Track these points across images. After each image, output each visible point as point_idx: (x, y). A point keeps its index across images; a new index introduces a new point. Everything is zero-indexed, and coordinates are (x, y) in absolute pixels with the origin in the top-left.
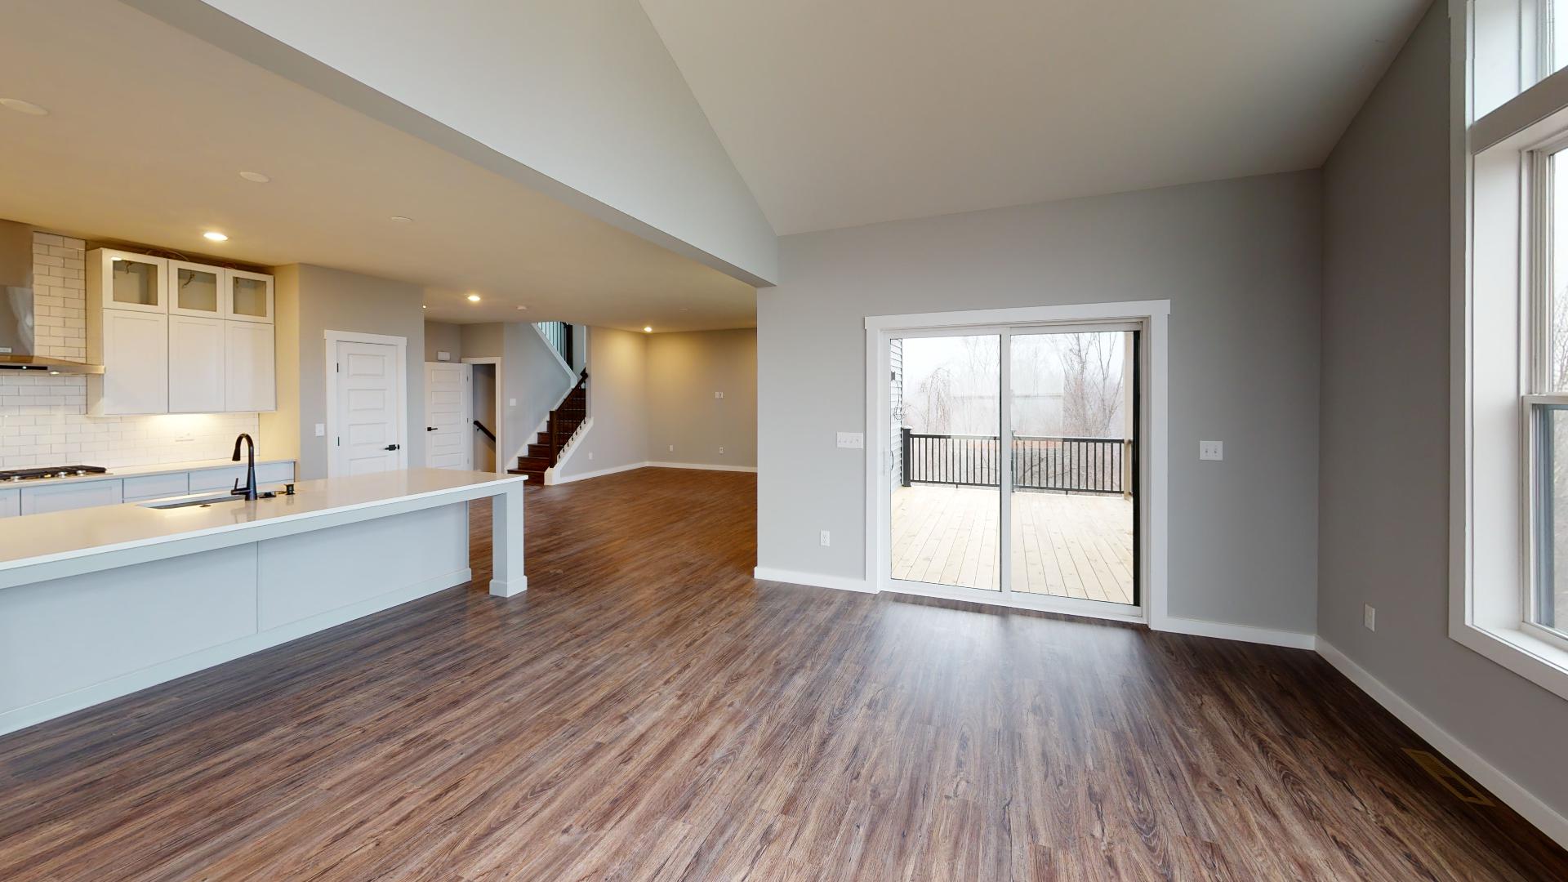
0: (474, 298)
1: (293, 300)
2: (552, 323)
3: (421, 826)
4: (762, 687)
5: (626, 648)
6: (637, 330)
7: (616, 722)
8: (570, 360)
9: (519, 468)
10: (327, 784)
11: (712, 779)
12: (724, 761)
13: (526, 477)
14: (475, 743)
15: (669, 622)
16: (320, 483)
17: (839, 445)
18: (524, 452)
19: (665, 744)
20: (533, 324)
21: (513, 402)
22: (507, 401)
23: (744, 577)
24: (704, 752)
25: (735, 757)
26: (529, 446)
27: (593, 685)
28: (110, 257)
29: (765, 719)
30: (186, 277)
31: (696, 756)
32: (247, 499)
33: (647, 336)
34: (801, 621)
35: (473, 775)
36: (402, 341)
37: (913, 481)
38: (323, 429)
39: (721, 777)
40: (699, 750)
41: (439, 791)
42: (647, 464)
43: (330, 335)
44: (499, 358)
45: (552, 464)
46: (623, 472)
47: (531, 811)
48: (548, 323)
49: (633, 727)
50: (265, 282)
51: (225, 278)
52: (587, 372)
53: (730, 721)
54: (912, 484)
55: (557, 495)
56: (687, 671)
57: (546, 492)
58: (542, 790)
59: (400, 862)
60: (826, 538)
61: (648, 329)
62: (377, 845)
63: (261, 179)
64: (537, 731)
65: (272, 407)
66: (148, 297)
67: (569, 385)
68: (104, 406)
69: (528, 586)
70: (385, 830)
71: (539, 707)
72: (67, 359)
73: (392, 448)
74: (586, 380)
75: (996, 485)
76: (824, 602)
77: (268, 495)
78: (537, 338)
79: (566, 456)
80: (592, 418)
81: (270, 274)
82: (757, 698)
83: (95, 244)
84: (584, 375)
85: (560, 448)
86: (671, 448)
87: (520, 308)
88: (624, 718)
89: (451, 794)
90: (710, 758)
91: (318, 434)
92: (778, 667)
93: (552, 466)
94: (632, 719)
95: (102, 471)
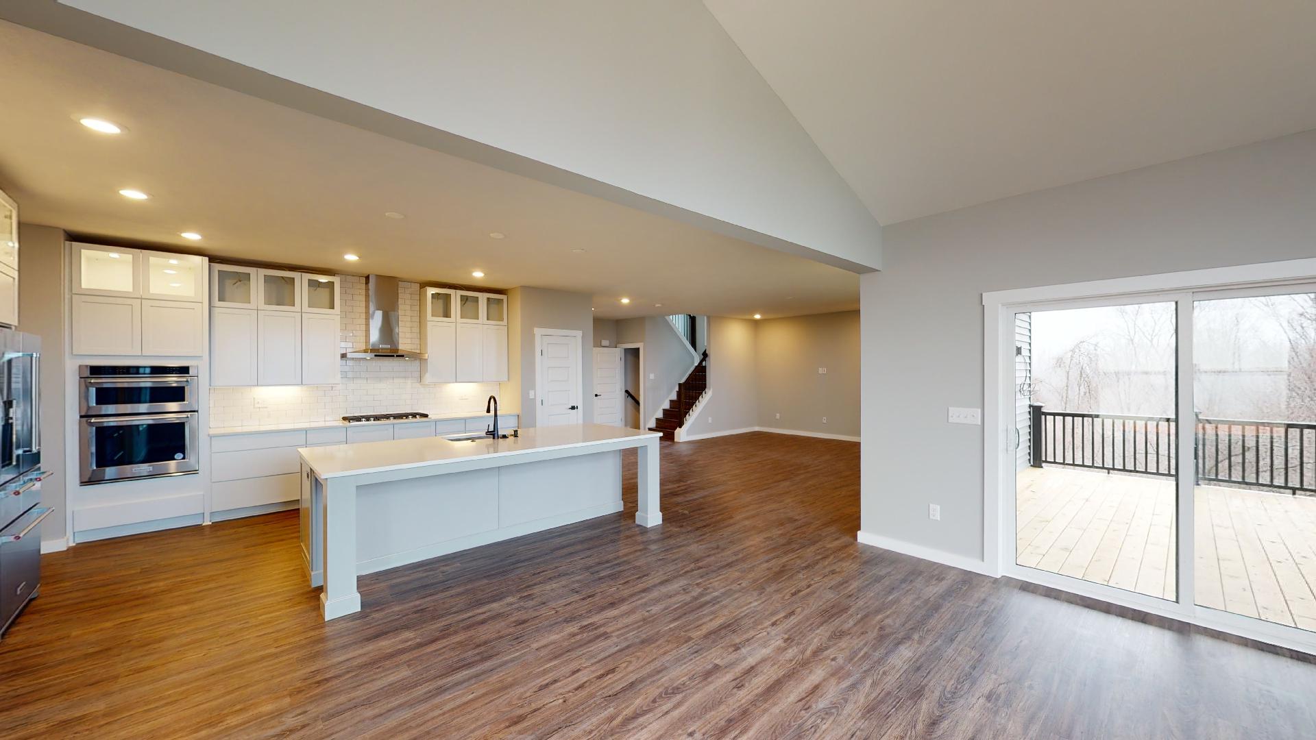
0: (625, 301)
1: (517, 309)
2: (683, 316)
3: (592, 696)
4: (865, 649)
5: (739, 586)
6: (748, 317)
7: (730, 650)
8: (693, 344)
9: (656, 427)
10: (535, 646)
11: (816, 727)
12: (827, 712)
13: (661, 434)
14: (626, 639)
15: (775, 570)
16: (532, 430)
17: (951, 420)
18: (660, 415)
19: (771, 681)
20: (667, 317)
21: (652, 376)
22: (648, 375)
23: (846, 539)
24: (808, 698)
25: (838, 711)
26: (664, 410)
27: (713, 613)
28: (431, 291)
29: (869, 682)
30: (464, 299)
31: (800, 700)
32: (494, 438)
33: (756, 322)
34: (908, 591)
35: (624, 665)
36: (579, 333)
37: (1046, 461)
38: (533, 393)
39: (824, 727)
40: (804, 695)
41: (602, 672)
42: (757, 429)
43: (538, 332)
44: (642, 343)
45: (681, 425)
46: (737, 435)
47: (665, 708)
48: (677, 316)
49: (745, 658)
50: (502, 300)
51: (483, 297)
52: (707, 352)
53: (833, 675)
54: (1043, 465)
55: (684, 450)
56: (792, 618)
57: (676, 447)
58: (673, 693)
59: (579, 720)
60: (936, 512)
61: (757, 317)
62: (565, 701)
63: (501, 236)
64: (669, 641)
65: (506, 380)
66: (447, 314)
67: (693, 363)
68: (428, 378)
69: (663, 520)
70: (569, 692)
71: (671, 622)
72: (413, 351)
73: (573, 408)
74: (707, 359)
75: (1169, 475)
76: (933, 576)
77: (504, 437)
78: (670, 329)
79: (691, 419)
80: (711, 390)
81: (505, 294)
82: (860, 659)
83: (425, 285)
84: (705, 355)
85: (686, 413)
86: (778, 416)
87: (657, 305)
88: (737, 648)
89: (609, 676)
90: (814, 706)
91: (531, 397)
92: (882, 633)
93: (680, 427)
94: (744, 651)
95: (426, 416)
